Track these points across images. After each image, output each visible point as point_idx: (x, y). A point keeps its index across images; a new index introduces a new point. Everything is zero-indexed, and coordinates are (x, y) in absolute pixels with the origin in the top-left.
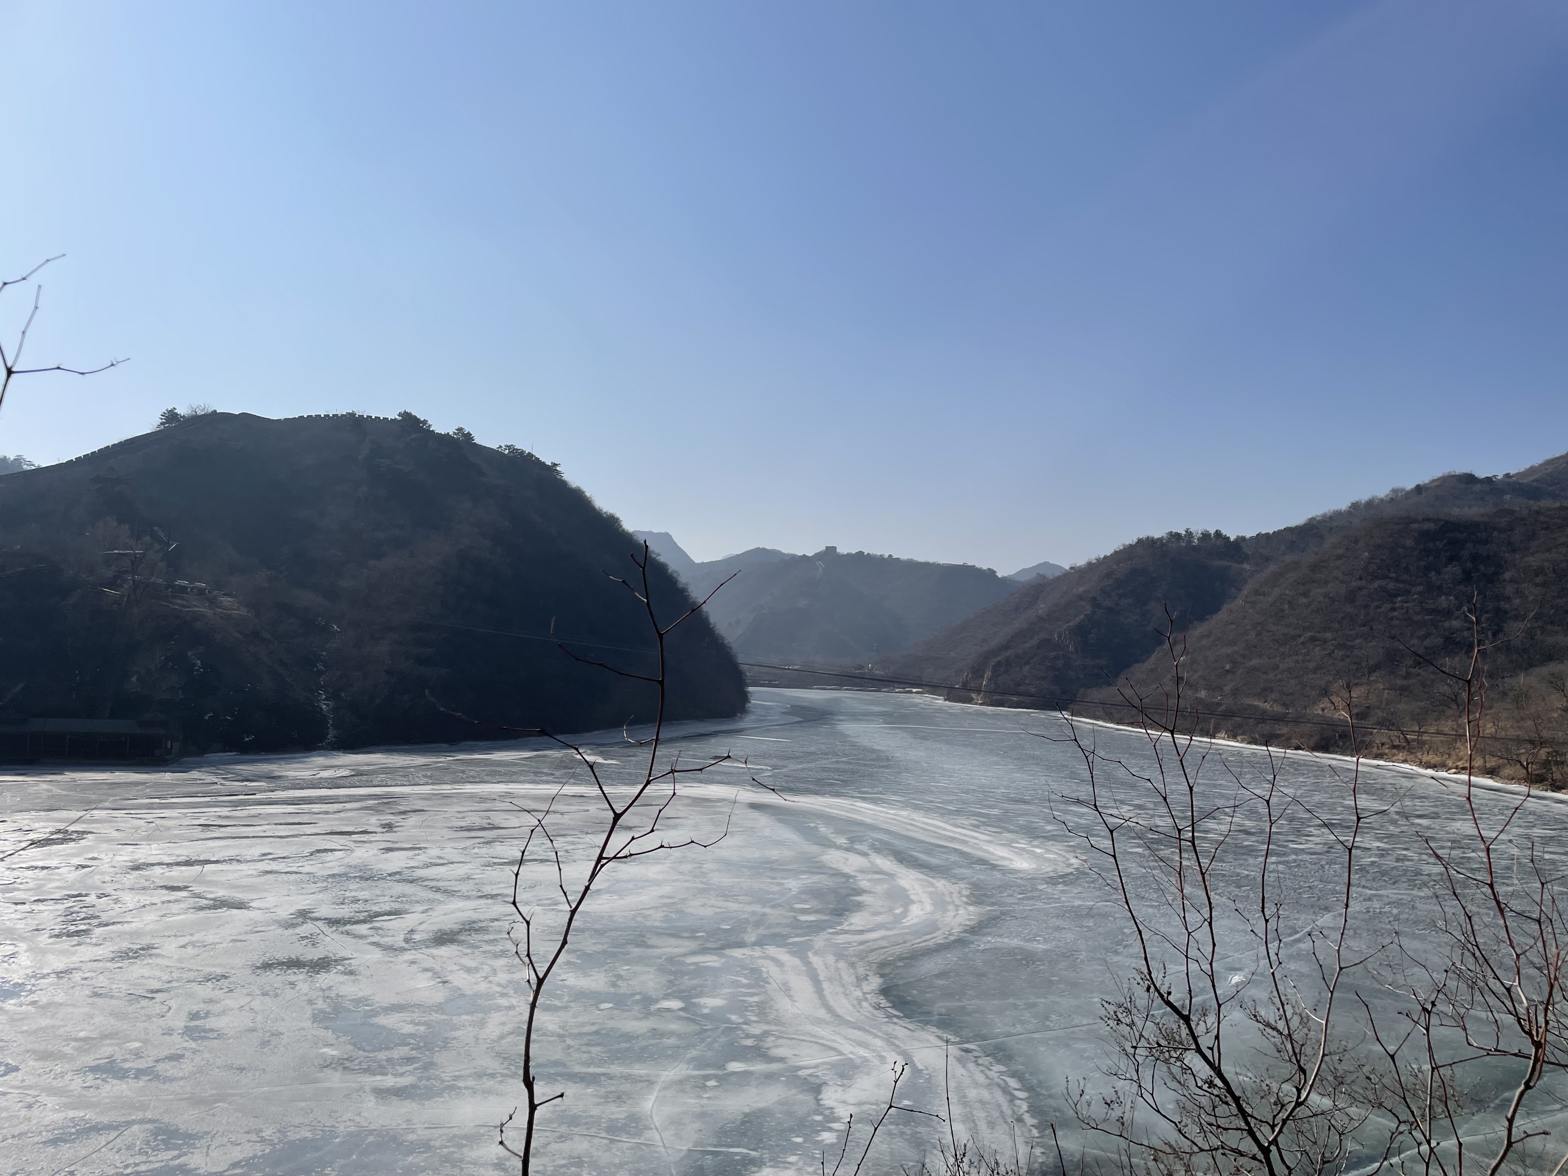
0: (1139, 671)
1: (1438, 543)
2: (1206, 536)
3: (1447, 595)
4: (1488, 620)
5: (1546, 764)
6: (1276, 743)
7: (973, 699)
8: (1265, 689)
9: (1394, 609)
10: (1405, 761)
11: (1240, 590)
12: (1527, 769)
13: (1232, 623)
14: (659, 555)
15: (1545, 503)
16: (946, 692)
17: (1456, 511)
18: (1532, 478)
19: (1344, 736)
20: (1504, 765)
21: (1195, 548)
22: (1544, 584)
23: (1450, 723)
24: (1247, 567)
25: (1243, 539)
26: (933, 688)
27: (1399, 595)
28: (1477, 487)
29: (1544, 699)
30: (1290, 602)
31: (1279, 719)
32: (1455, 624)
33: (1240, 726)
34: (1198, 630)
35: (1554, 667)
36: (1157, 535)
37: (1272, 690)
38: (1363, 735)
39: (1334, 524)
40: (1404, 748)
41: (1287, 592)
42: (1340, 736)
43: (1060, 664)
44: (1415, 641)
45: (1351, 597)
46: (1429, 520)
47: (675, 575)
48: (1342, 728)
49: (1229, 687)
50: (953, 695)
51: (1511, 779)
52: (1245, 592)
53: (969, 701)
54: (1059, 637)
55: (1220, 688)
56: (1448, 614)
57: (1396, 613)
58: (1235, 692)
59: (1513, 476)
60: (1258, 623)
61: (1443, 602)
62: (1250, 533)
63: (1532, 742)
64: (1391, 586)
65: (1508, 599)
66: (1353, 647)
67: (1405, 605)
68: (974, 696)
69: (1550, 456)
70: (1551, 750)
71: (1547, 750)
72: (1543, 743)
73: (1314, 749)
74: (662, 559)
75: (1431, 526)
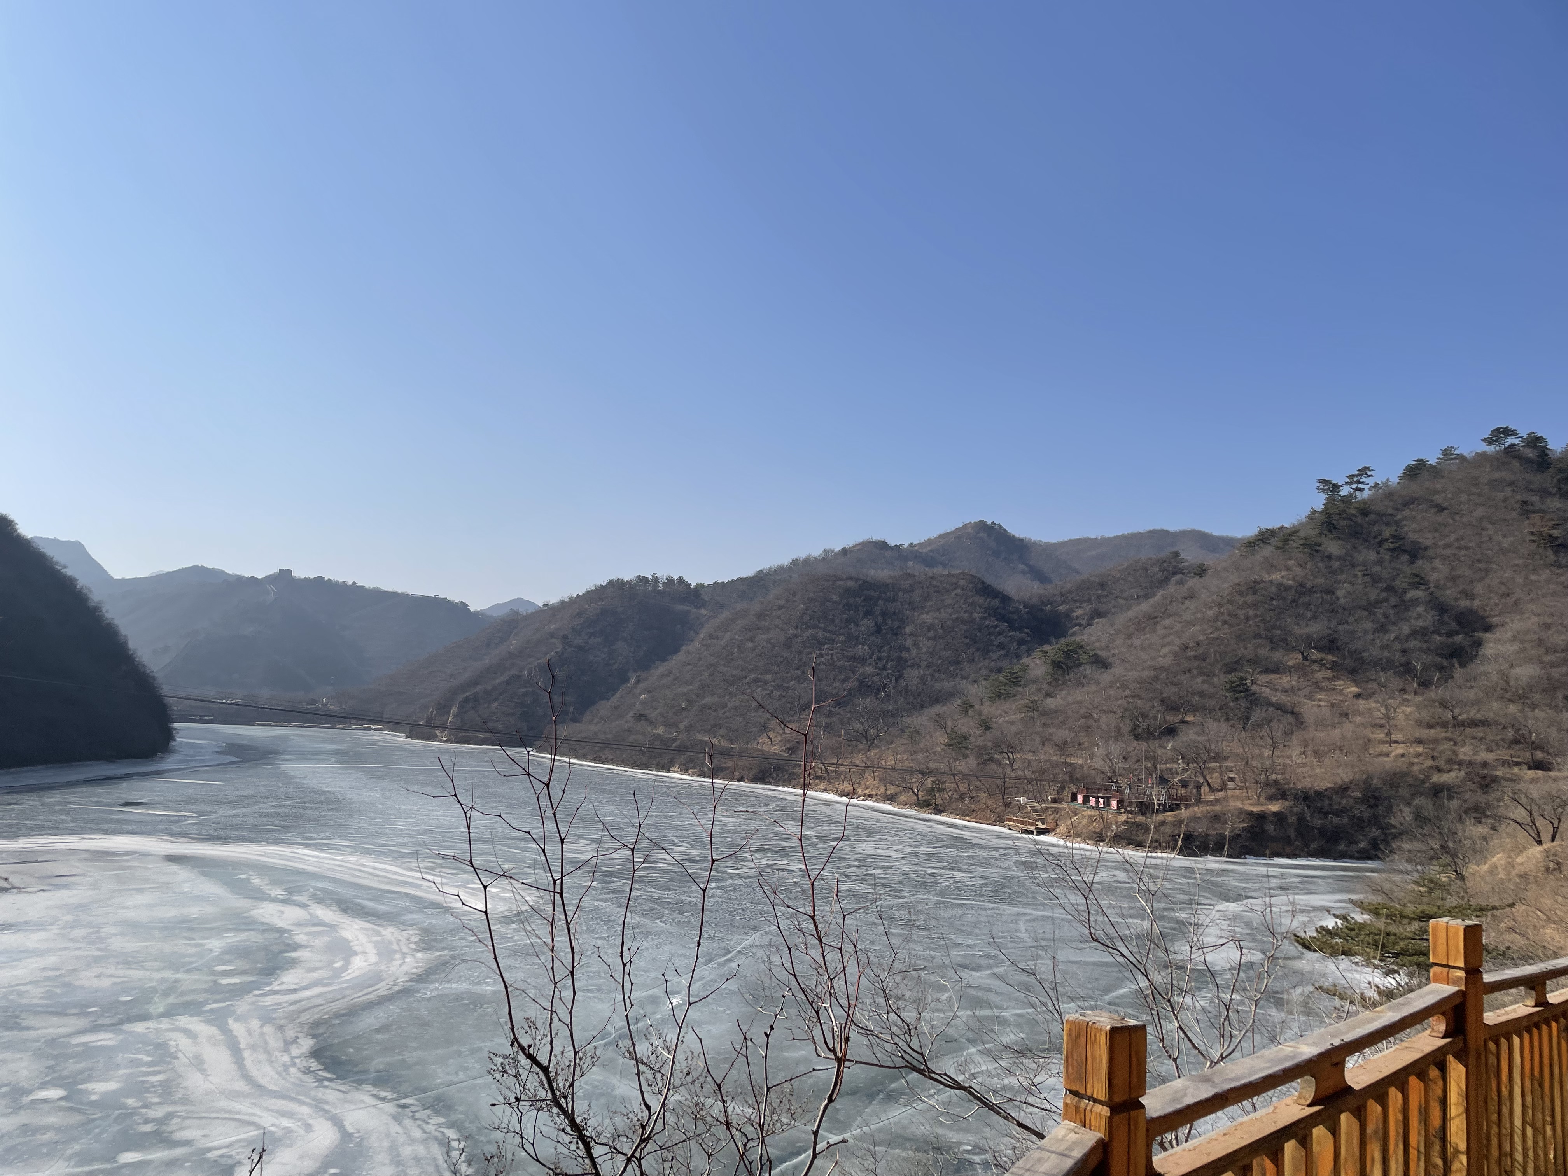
0: (604, 707)
1: (857, 599)
2: (670, 581)
3: (863, 645)
4: (892, 667)
5: (931, 791)
6: (722, 775)
7: (437, 736)
8: (715, 726)
9: (821, 656)
10: (825, 790)
11: (697, 633)
12: (917, 795)
13: (689, 664)
14: (65, 567)
15: (938, 570)
16: (408, 729)
17: (872, 572)
18: (929, 548)
19: (778, 768)
20: (900, 792)
21: (660, 593)
22: (934, 638)
23: (860, 756)
24: (704, 612)
25: (702, 585)
26: (395, 725)
27: (826, 643)
28: (888, 554)
29: (931, 736)
30: (739, 647)
31: (725, 753)
32: (869, 670)
33: (691, 760)
34: (661, 669)
35: (939, 709)
36: (626, 579)
37: (720, 726)
38: (794, 768)
39: (778, 578)
40: (825, 778)
41: (737, 637)
42: (774, 768)
43: (528, 700)
44: (837, 684)
45: (788, 644)
46: (851, 578)
47: (85, 591)
48: (776, 761)
49: (684, 723)
50: (415, 731)
51: (905, 804)
52: (702, 636)
53: (433, 738)
54: (529, 674)
55: (675, 725)
56: (863, 660)
57: (823, 659)
58: (689, 728)
59: (916, 545)
60: (712, 665)
61: (861, 650)
62: (708, 581)
63: (921, 772)
64: (821, 634)
65: (908, 650)
66: (788, 688)
67: (831, 652)
68: (438, 732)
69: (942, 531)
70: (935, 779)
71: (931, 779)
72: (932, 773)
73: (754, 780)
74: (69, 572)
75: (851, 584)
